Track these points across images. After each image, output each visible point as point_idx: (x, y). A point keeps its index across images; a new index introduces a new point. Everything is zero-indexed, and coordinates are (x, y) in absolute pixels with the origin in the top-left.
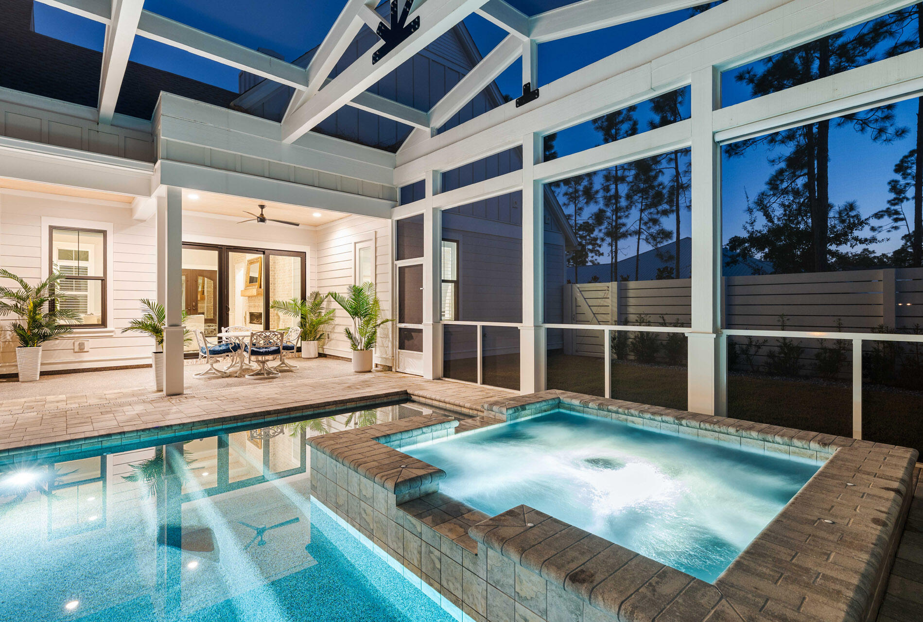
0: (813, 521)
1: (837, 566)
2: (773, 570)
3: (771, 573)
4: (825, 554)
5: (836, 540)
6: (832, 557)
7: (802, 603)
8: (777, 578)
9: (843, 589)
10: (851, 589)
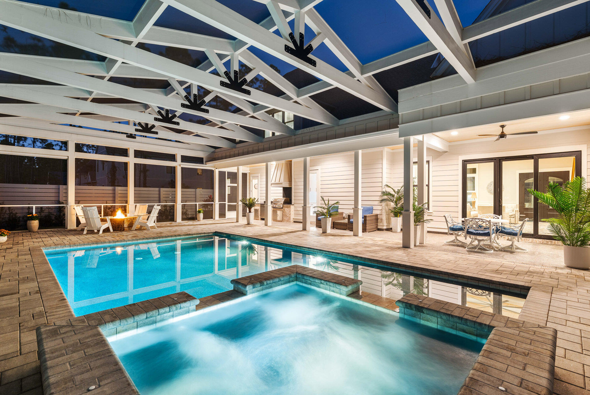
0: (101, 381)
1: (62, 363)
2: (85, 342)
3: (85, 341)
4: (73, 365)
5: (75, 377)
6: (68, 366)
7: (63, 341)
8: (80, 341)
9: (51, 355)
10: (48, 358)
